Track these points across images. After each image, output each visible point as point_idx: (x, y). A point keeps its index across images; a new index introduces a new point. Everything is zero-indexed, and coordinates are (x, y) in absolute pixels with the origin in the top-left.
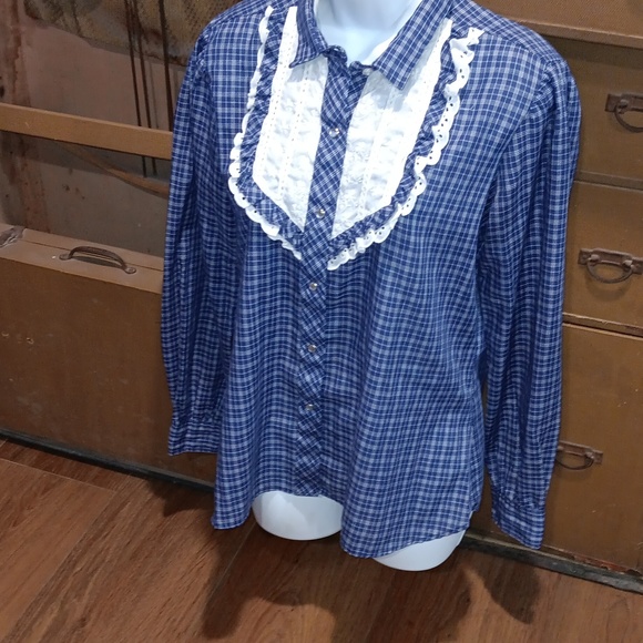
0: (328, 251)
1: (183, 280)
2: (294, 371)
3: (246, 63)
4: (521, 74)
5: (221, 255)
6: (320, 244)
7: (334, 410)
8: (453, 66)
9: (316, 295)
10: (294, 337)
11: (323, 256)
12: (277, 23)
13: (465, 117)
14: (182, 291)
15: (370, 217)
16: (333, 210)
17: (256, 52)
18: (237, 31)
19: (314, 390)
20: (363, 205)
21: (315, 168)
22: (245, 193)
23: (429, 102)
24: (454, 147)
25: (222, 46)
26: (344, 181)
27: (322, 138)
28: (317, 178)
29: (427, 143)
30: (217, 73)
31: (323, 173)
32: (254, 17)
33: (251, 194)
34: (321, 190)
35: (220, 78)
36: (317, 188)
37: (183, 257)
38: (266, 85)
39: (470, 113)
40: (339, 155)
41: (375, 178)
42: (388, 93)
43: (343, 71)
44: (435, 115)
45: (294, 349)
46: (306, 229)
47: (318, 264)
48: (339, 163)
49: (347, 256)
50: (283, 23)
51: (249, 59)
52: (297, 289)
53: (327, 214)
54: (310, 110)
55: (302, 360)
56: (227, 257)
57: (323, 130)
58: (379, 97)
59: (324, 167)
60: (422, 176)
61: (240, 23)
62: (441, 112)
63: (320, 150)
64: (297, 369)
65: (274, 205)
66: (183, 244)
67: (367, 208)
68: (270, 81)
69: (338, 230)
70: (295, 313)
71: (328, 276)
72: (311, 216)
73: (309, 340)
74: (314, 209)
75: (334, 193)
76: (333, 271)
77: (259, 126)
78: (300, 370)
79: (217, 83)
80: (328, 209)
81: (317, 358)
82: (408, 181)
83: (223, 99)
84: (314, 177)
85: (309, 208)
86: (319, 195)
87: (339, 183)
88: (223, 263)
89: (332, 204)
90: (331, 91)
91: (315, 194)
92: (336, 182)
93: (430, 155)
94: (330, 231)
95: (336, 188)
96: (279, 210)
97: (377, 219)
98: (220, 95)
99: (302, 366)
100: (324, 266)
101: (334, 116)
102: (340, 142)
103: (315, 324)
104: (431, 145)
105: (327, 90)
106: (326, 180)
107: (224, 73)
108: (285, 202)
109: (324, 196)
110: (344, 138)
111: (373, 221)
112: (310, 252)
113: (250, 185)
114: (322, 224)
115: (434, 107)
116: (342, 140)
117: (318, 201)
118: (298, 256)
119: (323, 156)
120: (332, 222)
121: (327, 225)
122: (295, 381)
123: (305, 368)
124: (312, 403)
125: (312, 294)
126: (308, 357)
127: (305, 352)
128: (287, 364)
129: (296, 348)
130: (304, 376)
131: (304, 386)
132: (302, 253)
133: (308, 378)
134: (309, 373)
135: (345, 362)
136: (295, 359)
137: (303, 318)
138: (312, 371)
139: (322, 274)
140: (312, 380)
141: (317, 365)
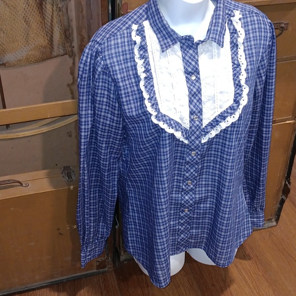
0: (202, 135)
2: (178, 197)
3: (128, 56)
4: (262, 26)
6: (198, 133)
8: (236, 30)
9: (195, 157)
10: (178, 181)
11: (199, 137)
12: (141, 32)
13: (247, 52)
15: (225, 111)
16: (201, 114)
17: (133, 49)
18: (119, 41)
19: (191, 202)
20: (218, 107)
21: (189, 97)
22: (164, 121)
23: (230, 50)
24: (249, 67)
25: (113, 51)
26: (203, 99)
27: (187, 82)
28: (191, 102)
29: (238, 69)
30: (115, 66)
31: (193, 98)
32: (125, 32)
33: (166, 120)
34: (194, 107)
35: (117, 68)
36: (192, 107)
38: (147, 64)
39: (248, 50)
40: (199, 87)
41: (221, 92)
42: (211, 51)
43: (190, 47)
44: (235, 55)
46: (190, 128)
47: (197, 142)
48: (199, 91)
49: (213, 133)
50: (144, 31)
51: (130, 54)
52: (183, 158)
53: (199, 117)
54: (177, 70)
55: (184, 190)
57: (187, 77)
58: (208, 54)
59: (193, 96)
60: (245, 85)
61: (119, 37)
62: (237, 53)
63: (189, 88)
64: (180, 195)
65: (176, 122)
67: (221, 107)
68: (148, 62)
69: (205, 122)
70: (180, 169)
71: (202, 146)
72: (192, 120)
74: (192, 117)
75: (200, 106)
76: (204, 143)
77: (153, 86)
78: (182, 196)
79: (116, 71)
80: (199, 114)
82: (238, 89)
83: (121, 78)
84: (190, 101)
85: (190, 117)
86: (194, 109)
87: (201, 101)
89: (201, 112)
90: (187, 58)
91: (192, 110)
92: (200, 101)
93: (242, 74)
94: (202, 125)
95: (200, 103)
96: (178, 123)
97: (229, 111)
98: (119, 76)
99: (183, 193)
100: (200, 142)
101: (192, 69)
102: (197, 81)
103: (192, 171)
104: (240, 69)
105: (184, 58)
106: (195, 101)
107: (118, 65)
108: (180, 118)
109: (197, 109)
110: (199, 79)
111: (227, 112)
112: (193, 138)
113: (162, 116)
114: (197, 123)
115: (233, 51)
116: (198, 80)
117: (194, 112)
118: (186, 142)
119: (192, 90)
120: (202, 120)
121: (200, 122)
122: (180, 202)
123: (185, 193)
124: (188, 208)
125: (192, 157)
126: (187, 188)
127: (185, 186)
128: (174, 195)
129: (179, 186)
130: (184, 198)
131: (185, 202)
132: (189, 140)
133: (187, 198)
134: (187, 195)
135: (204, 183)
136: (179, 191)
137: (185, 171)
138: (188, 193)
139: (199, 147)
140: (189, 198)
141: (191, 190)
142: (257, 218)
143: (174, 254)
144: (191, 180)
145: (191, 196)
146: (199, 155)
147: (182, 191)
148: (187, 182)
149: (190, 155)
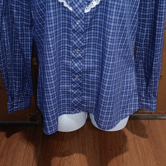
0: (85, 4)
1: (6, 39)
2: (69, 63)
5: (23, 24)
7: (87, 76)
9: (80, 26)
10: (69, 48)
11: (82, 6)
14: (6, 44)
19: (80, 69)
37: (5, 29)
45: (69, 54)
47: (81, 11)
52: (69, 26)
55: (73, 58)
56: (25, 24)
64: (71, 62)
66: (4, 23)
70: (69, 37)
71: (85, 16)
73: (76, 48)
76: (88, 13)
78: (72, 62)
81: (80, 55)
88: (24, 27)
99: (73, 60)
100: (83, 11)
103: (79, 40)
112: (76, 6)
118: (71, 9)
122: (70, 68)
123: (75, 61)
124: (78, 75)
125: (78, 26)
126: (76, 56)
127: (74, 54)
128: (66, 61)
129: (70, 53)
130: (74, 64)
131: (75, 68)
132: (73, 7)
133: (76, 65)
134: (76, 62)
135: (91, 54)
136: (69, 58)
137: (73, 39)
138: (78, 61)
139: (82, 15)
140: (78, 65)
141: (80, 58)
142: (150, 103)
143: (70, 113)
144: (79, 49)
145: (80, 64)
146: (83, 24)
147: (72, 58)
148: (75, 50)
149: (75, 23)
